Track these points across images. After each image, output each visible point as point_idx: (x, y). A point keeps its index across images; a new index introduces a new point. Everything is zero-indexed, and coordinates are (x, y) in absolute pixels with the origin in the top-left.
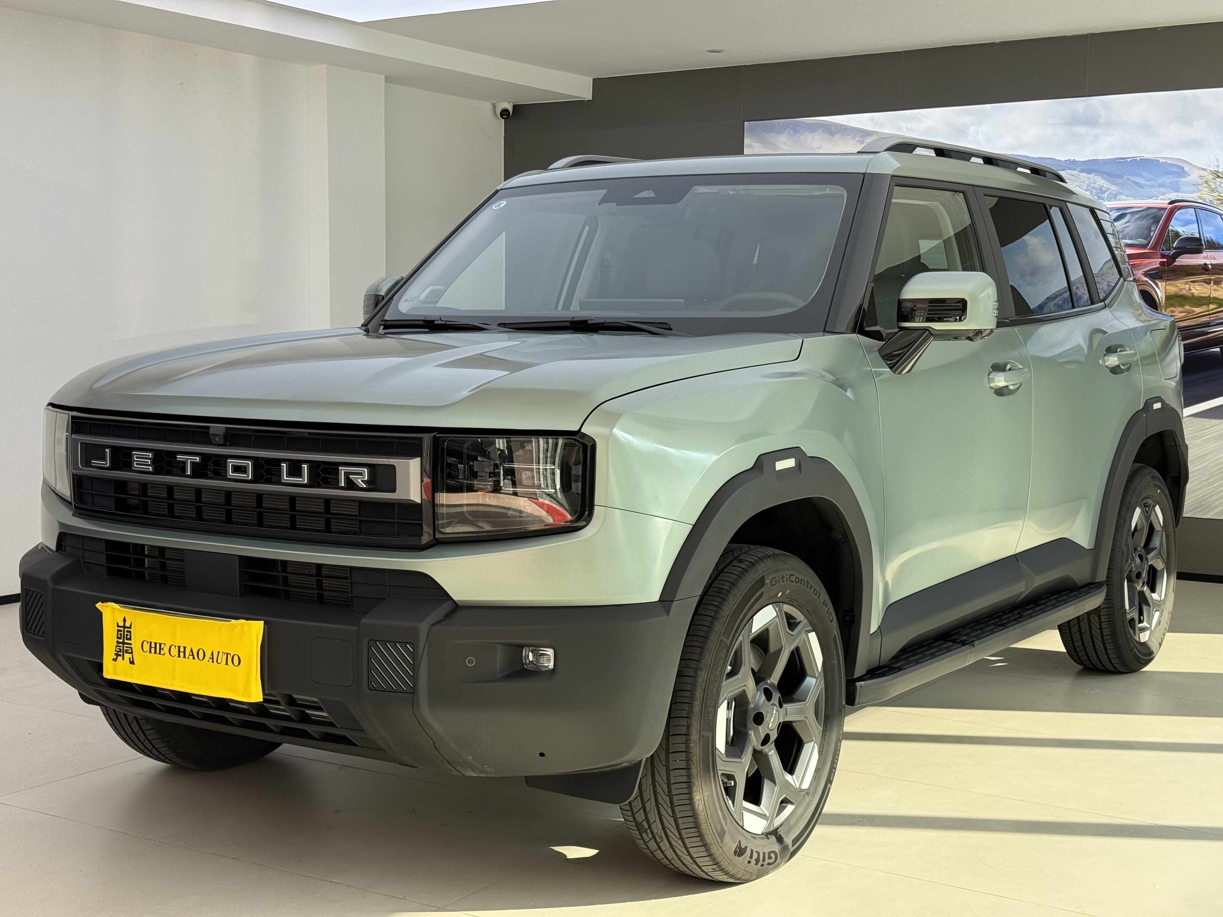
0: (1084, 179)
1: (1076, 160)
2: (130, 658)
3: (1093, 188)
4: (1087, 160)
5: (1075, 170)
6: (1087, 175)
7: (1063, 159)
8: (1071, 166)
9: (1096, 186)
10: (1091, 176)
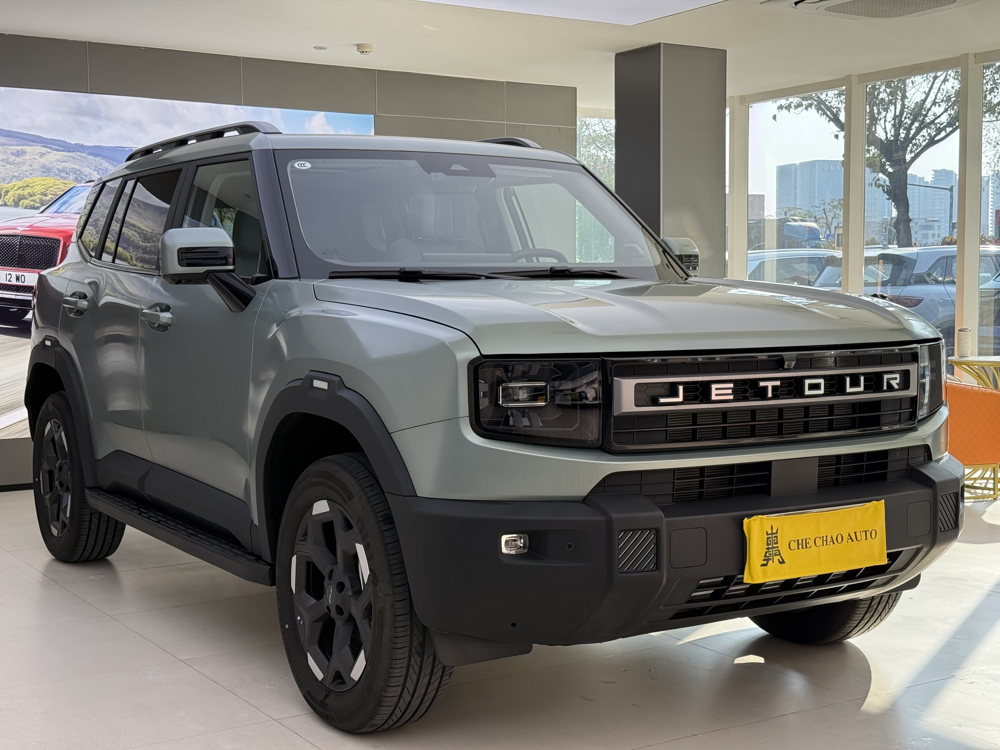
0: (92, 161)
1: (84, 144)
2: (779, 560)
3: (99, 169)
4: (93, 145)
5: (84, 153)
6: (94, 158)
7: (73, 143)
8: (80, 149)
9: (102, 167)
10: (98, 159)
